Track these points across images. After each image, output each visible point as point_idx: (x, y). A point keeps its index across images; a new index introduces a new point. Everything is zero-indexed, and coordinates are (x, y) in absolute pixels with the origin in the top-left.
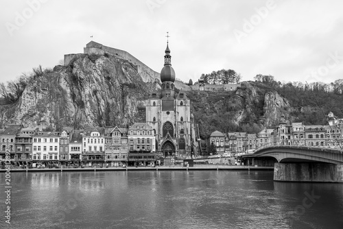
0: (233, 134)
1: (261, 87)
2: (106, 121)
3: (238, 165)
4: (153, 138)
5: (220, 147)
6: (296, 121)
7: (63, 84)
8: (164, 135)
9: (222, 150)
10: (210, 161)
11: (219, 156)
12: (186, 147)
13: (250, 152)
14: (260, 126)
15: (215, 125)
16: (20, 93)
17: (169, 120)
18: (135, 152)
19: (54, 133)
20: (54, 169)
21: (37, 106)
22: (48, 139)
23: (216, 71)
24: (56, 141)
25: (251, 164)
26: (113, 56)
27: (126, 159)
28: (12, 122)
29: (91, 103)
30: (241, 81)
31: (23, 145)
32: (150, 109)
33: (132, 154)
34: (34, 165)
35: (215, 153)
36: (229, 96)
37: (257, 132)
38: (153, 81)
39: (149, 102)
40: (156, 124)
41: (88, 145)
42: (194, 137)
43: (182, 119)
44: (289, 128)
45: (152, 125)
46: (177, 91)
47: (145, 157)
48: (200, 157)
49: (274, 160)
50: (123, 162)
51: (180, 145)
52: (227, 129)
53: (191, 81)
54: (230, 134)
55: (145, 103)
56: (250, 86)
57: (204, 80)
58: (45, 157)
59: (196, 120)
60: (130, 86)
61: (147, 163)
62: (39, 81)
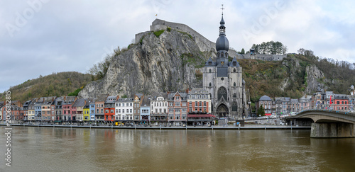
0: (279, 98)
1: (303, 60)
2: (169, 88)
3: (283, 125)
4: (209, 101)
5: (267, 109)
6: (329, 90)
7: (135, 59)
8: (219, 98)
9: (270, 112)
10: (259, 122)
11: (267, 117)
12: (238, 109)
13: (293, 114)
14: (301, 93)
15: (264, 90)
16: (106, 70)
17: (223, 85)
18: (194, 113)
19: (130, 98)
20: (130, 127)
21: (118, 79)
22: (125, 104)
23: (266, 42)
24: (131, 105)
25: (293, 124)
26: (175, 30)
27: (185, 120)
28: (102, 92)
29: (156, 72)
30: (287, 53)
31: (109, 109)
32: (206, 76)
33: (191, 116)
34: (117, 123)
35: (263, 114)
36: (277, 66)
37: (298, 98)
38: (209, 51)
39: (206, 70)
40: (212, 89)
41: (154, 108)
42: (245, 100)
43: (235, 84)
44: (324, 95)
45: (208, 89)
46: (230, 59)
47: (202, 118)
48: (250, 118)
49: (311, 121)
50: (184, 122)
51: (233, 107)
52: (274, 94)
53: (243, 50)
54: (276, 98)
55: (202, 70)
56: (294, 58)
57: (255, 50)
58: (123, 118)
59: (247, 86)
60: (189, 55)
61: (204, 123)
62: (118, 59)
